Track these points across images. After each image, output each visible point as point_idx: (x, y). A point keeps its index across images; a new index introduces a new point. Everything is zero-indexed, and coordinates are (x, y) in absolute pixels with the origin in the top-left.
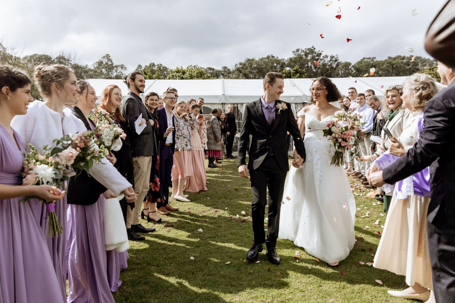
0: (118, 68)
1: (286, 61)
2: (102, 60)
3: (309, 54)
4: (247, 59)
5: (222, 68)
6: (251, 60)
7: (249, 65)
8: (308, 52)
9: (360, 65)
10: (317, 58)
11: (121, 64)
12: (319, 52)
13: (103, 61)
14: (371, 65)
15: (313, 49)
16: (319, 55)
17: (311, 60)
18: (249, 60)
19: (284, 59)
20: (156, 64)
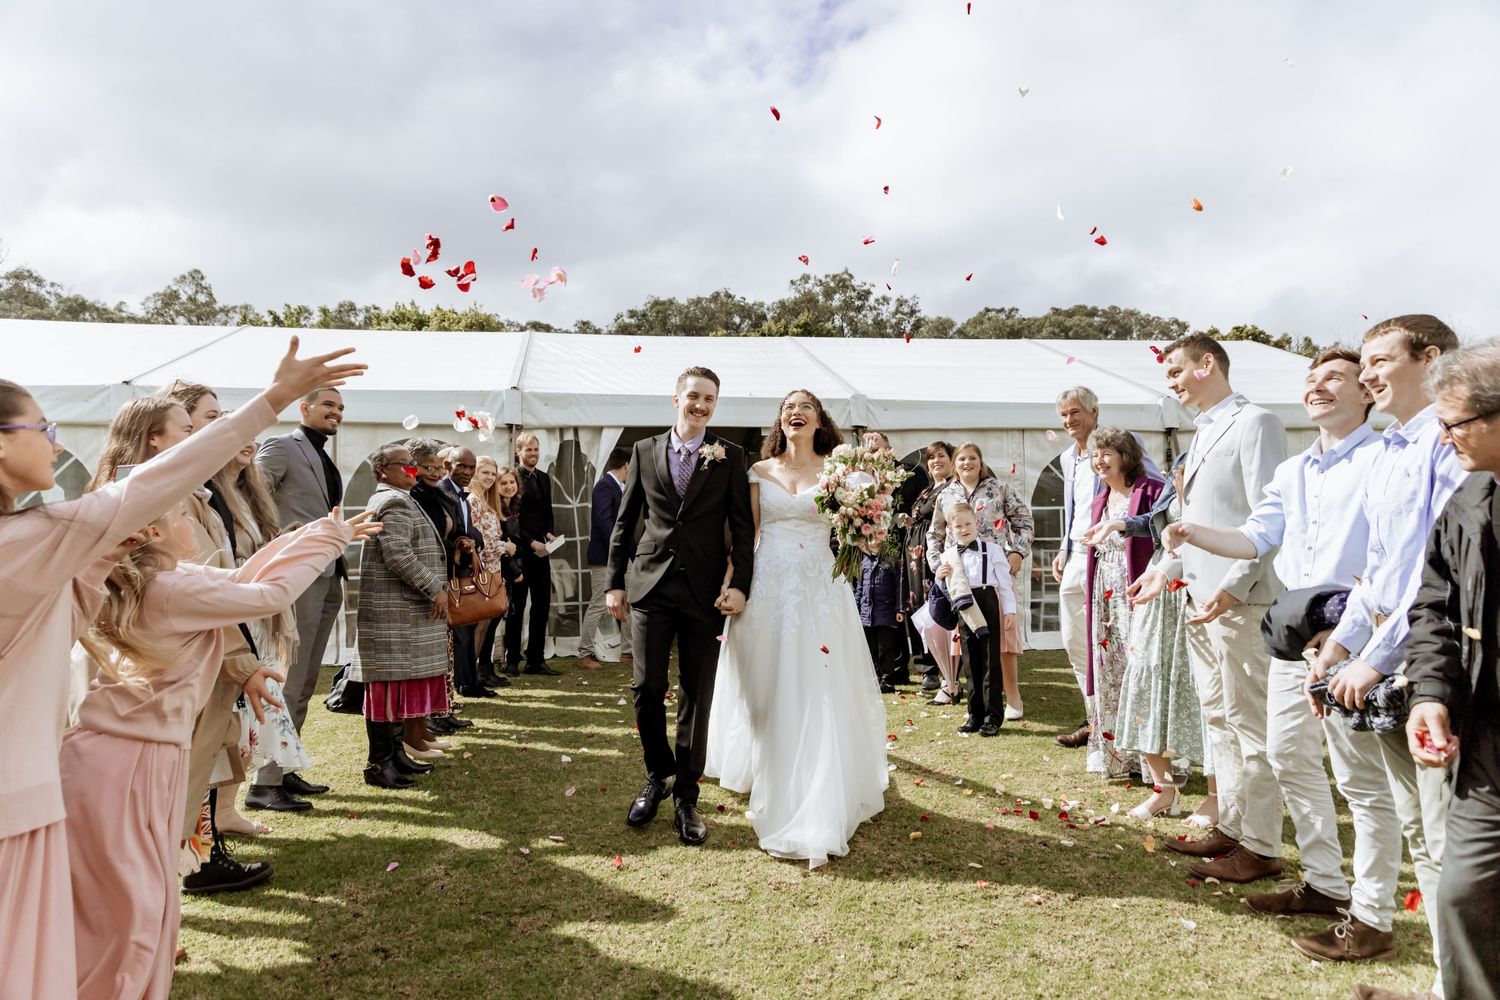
0: (231, 314)
1: (768, 309)
2: (175, 288)
3: (835, 293)
4: (652, 300)
5: (576, 325)
6: (664, 303)
7: (657, 317)
8: (832, 284)
9: (979, 328)
10: (858, 303)
11: (242, 304)
12: (865, 288)
13: (181, 292)
14: (1008, 329)
15: (846, 276)
16: (865, 295)
17: (840, 308)
18: (657, 303)
19: (762, 305)
20: (359, 306)
